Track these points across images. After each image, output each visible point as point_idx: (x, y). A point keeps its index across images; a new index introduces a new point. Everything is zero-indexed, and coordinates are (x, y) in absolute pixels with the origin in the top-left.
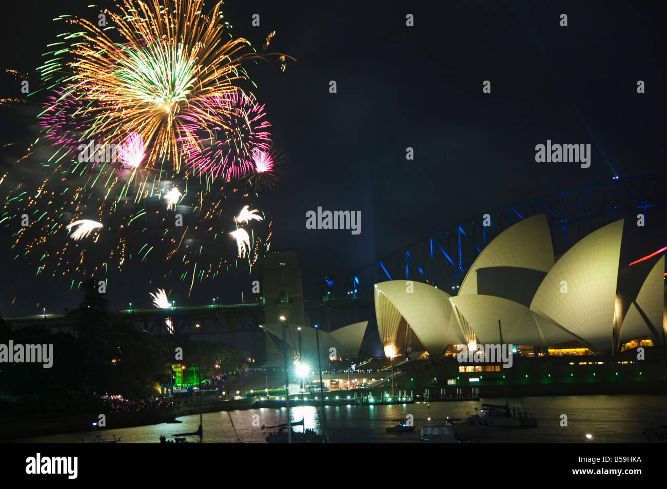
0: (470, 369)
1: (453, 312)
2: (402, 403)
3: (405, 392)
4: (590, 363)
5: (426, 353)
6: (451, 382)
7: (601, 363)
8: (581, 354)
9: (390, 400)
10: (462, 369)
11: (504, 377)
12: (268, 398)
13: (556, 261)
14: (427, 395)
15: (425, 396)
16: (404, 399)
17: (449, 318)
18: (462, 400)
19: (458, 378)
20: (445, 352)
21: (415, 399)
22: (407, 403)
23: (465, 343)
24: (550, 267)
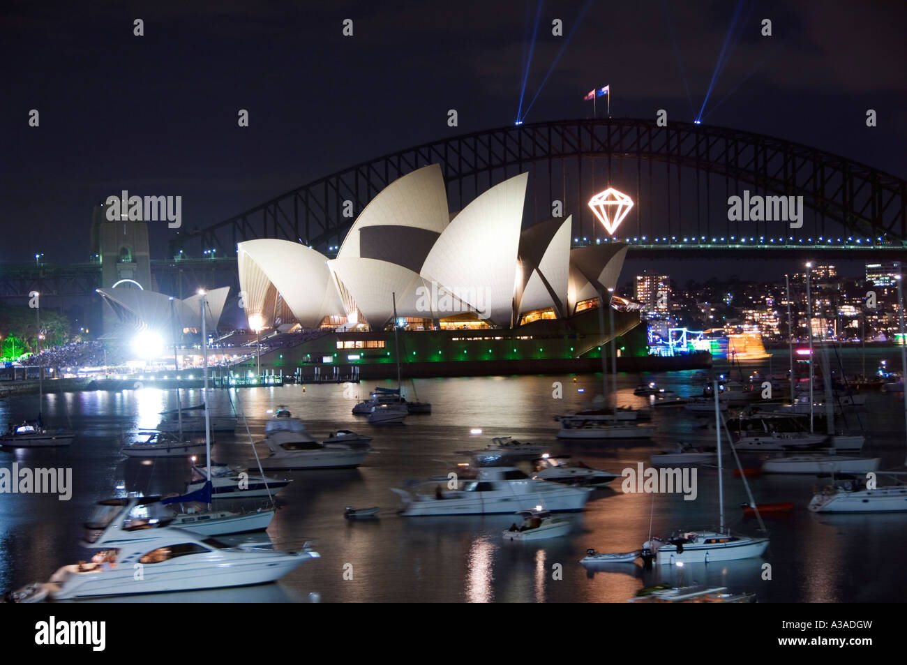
0: (349, 345)
1: (332, 278)
2: (268, 385)
3: (273, 371)
4: (486, 338)
5: (299, 326)
6: (327, 360)
7: (497, 338)
8: (476, 328)
9: (254, 382)
10: (340, 345)
11: (388, 354)
12: (107, 376)
13: (451, 220)
14: (299, 375)
15: (296, 377)
16: (272, 381)
17: (325, 285)
18: (339, 382)
19: (335, 355)
20: (321, 324)
21: (285, 381)
22: (276, 385)
23: (344, 315)
24: (444, 227)
